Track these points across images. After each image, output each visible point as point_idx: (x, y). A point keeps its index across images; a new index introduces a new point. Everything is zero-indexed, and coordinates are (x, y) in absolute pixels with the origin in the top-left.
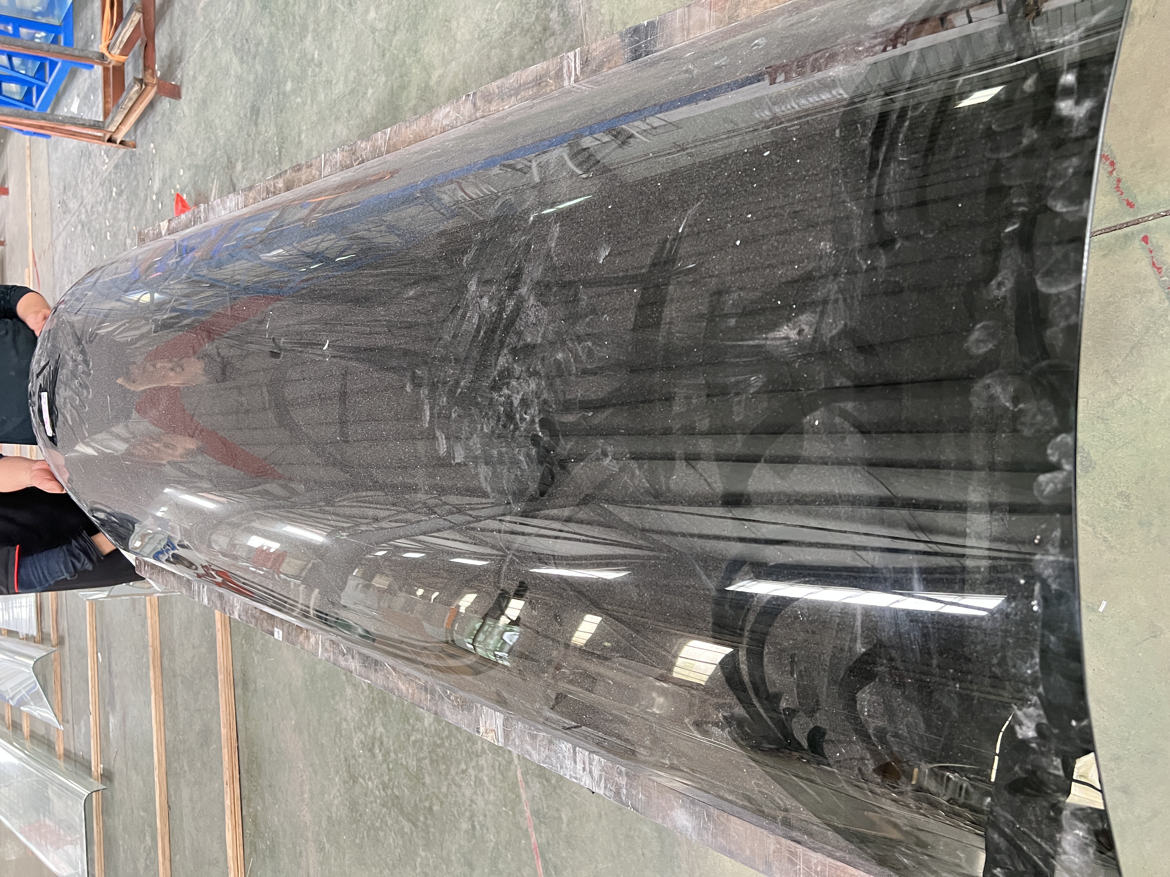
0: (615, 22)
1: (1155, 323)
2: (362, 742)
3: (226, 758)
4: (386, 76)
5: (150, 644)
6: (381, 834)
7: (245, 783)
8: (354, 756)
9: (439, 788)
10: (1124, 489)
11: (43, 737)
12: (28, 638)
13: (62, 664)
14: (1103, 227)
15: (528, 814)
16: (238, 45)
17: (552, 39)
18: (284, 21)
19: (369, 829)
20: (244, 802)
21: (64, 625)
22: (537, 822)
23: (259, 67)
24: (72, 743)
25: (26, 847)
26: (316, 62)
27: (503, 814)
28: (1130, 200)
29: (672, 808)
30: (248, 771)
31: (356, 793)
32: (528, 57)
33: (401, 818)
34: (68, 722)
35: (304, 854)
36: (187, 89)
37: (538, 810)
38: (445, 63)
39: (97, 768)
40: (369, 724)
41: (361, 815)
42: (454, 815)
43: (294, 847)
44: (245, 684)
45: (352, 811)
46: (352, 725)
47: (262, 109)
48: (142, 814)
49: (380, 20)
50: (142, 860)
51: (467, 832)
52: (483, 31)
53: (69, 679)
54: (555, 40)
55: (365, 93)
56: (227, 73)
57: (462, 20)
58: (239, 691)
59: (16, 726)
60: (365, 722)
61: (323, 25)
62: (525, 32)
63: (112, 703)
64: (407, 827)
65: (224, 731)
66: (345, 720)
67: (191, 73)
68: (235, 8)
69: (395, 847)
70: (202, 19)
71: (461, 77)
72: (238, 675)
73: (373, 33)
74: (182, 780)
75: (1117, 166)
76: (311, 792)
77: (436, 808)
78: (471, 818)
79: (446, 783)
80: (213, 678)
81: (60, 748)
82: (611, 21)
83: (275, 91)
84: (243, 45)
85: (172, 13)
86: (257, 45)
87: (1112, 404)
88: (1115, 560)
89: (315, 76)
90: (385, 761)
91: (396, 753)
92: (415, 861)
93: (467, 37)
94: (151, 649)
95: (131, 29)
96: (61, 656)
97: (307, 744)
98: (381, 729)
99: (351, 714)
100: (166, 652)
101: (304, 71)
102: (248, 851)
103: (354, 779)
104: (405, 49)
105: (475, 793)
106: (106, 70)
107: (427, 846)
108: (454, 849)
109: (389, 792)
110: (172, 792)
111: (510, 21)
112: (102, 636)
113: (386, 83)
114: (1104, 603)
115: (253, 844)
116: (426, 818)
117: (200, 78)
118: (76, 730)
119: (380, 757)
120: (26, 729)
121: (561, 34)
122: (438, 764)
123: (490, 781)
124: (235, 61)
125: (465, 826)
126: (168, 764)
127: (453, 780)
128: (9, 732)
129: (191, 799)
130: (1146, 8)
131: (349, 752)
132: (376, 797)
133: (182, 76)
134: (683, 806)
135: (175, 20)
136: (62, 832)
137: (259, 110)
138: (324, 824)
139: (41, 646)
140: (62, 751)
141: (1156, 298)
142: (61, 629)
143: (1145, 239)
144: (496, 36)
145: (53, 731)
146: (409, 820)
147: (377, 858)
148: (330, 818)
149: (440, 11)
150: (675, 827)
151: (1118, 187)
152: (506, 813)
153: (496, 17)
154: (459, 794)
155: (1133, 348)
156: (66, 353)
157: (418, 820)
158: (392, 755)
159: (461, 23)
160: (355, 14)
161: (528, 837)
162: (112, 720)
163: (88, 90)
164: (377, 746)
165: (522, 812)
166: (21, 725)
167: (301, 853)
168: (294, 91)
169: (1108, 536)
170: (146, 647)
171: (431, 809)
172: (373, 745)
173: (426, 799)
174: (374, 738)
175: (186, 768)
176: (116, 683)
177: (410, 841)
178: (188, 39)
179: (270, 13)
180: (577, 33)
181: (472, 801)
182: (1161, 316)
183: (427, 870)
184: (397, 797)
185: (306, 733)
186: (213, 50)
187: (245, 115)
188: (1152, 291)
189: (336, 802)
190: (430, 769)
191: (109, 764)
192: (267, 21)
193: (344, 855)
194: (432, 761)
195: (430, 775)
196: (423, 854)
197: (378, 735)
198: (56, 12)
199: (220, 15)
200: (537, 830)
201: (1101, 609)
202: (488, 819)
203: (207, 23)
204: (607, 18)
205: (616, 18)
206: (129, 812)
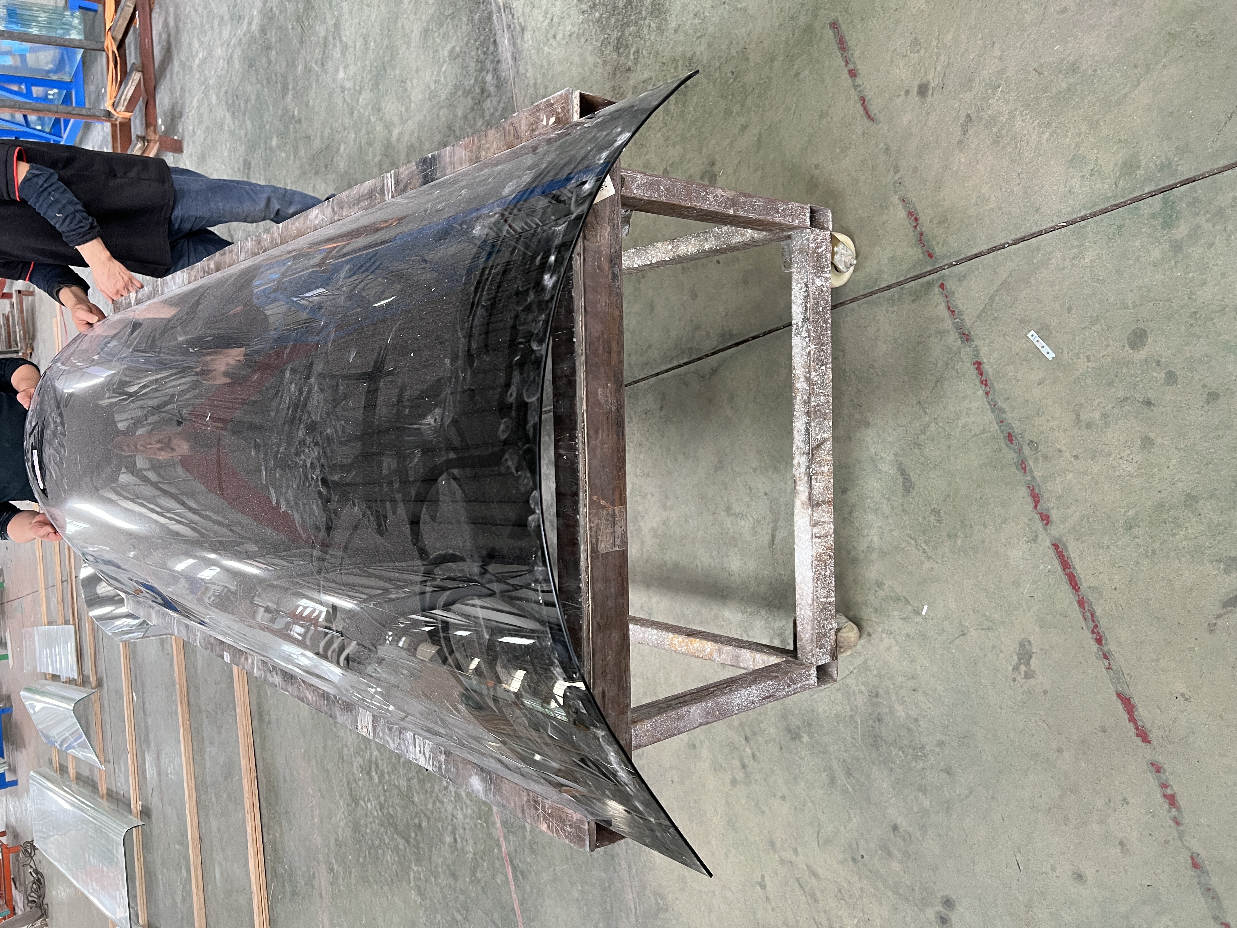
0: (538, 86)
1: (951, 359)
2: (361, 766)
3: (246, 787)
4: (356, 133)
5: (177, 681)
6: (380, 852)
7: (264, 812)
8: (355, 780)
9: (426, 805)
10: (936, 506)
11: (88, 777)
12: (70, 681)
13: (102, 706)
14: (912, 275)
15: (499, 824)
16: (230, 101)
17: (488, 101)
18: (268, 80)
19: (370, 848)
20: (264, 829)
21: (102, 667)
22: (506, 830)
23: (248, 124)
24: (113, 783)
25: (76, 888)
26: (296, 118)
27: (479, 826)
28: (930, 251)
29: (471, 776)
30: (266, 799)
31: (358, 815)
32: (470, 116)
33: (396, 836)
34: (109, 762)
35: (317, 876)
36: (188, 143)
37: (507, 820)
38: (403, 121)
39: (136, 805)
40: (366, 748)
41: (363, 835)
42: (439, 830)
43: (308, 869)
44: (261, 715)
45: (355, 833)
46: (352, 750)
47: (253, 164)
48: (177, 847)
49: (348, 80)
50: (179, 892)
51: (450, 845)
52: (432, 91)
53: (108, 720)
54: (491, 101)
55: (338, 149)
56: (221, 129)
57: (415, 81)
58: (256, 723)
59: (63, 769)
60: (363, 747)
61: (300, 83)
62: (466, 93)
63: (147, 741)
64: (401, 843)
65: (243, 762)
66: (346, 746)
67: (191, 128)
68: (226, 66)
69: (392, 864)
70: (197, 75)
71: (416, 134)
72: (254, 708)
73: (343, 92)
74: (211, 812)
75: (920, 221)
76: (321, 816)
77: (424, 824)
78: (453, 832)
79: (431, 801)
80: (233, 713)
81: (103, 789)
82: (535, 84)
83: (262, 146)
84: (234, 102)
85: (172, 69)
86: (246, 102)
87: (923, 431)
88: (932, 569)
89: (296, 132)
90: (380, 782)
91: (389, 774)
92: (409, 875)
93: (420, 97)
94: (178, 686)
95: (133, 88)
96: (101, 697)
97: (315, 771)
98: (376, 753)
99: (351, 740)
100: (192, 688)
101: (287, 128)
102: (269, 877)
103: (357, 803)
104: (370, 107)
105: (455, 807)
106: (114, 126)
107: (418, 861)
108: (440, 861)
109: (385, 811)
110: (203, 825)
111: (454, 82)
112: (136, 676)
113: (355, 139)
114: (926, 607)
115: (274, 869)
116: (416, 835)
117: (199, 133)
118: (117, 771)
119: (376, 780)
120: (72, 772)
121: (495, 96)
122: (424, 784)
123: (467, 795)
124: (228, 117)
125: (448, 839)
126: (198, 798)
127: (437, 796)
128: (57, 776)
129: (219, 829)
130: (936, 80)
131: (351, 777)
132: (374, 817)
133: (183, 130)
134: (476, 774)
135: (175, 75)
136: (105, 869)
137: (250, 164)
138: (333, 846)
139: (82, 688)
140: (105, 791)
141: (952, 338)
142: (99, 670)
143: (942, 286)
144: (443, 97)
145: (96, 773)
146: (403, 837)
147: (378, 875)
148: (337, 840)
149: (397, 72)
150: (472, 790)
151: (921, 240)
152: (481, 824)
153: (442, 79)
154: (443, 810)
155: (937, 382)
156: (50, 415)
157: (410, 836)
158: (386, 776)
159: (415, 84)
160: (326, 73)
161: (499, 847)
162: (147, 758)
163: (102, 142)
164: (373, 769)
165: (494, 823)
166: (67, 768)
167: (314, 874)
168: (279, 147)
169: (926, 548)
170: (174, 685)
171: (420, 825)
172: (370, 769)
173: (416, 816)
174: (370, 761)
175: (214, 799)
176: (150, 721)
177: (404, 857)
178: (187, 95)
179: (256, 71)
180: (509, 95)
181: (453, 815)
182: (956, 353)
183: (418, 883)
184: (392, 816)
185: (314, 761)
186: (209, 105)
187: (239, 169)
188: (948, 332)
189: (342, 824)
190: (417, 787)
191: (147, 800)
192: (253, 78)
193: (350, 875)
194: (419, 781)
195: (418, 793)
196: (415, 868)
197: (374, 758)
198: (67, 69)
199: (213, 72)
200: (506, 838)
201: (924, 613)
202: (467, 831)
203: (202, 79)
204: (532, 82)
205: (539, 82)
206: (166, 846)
